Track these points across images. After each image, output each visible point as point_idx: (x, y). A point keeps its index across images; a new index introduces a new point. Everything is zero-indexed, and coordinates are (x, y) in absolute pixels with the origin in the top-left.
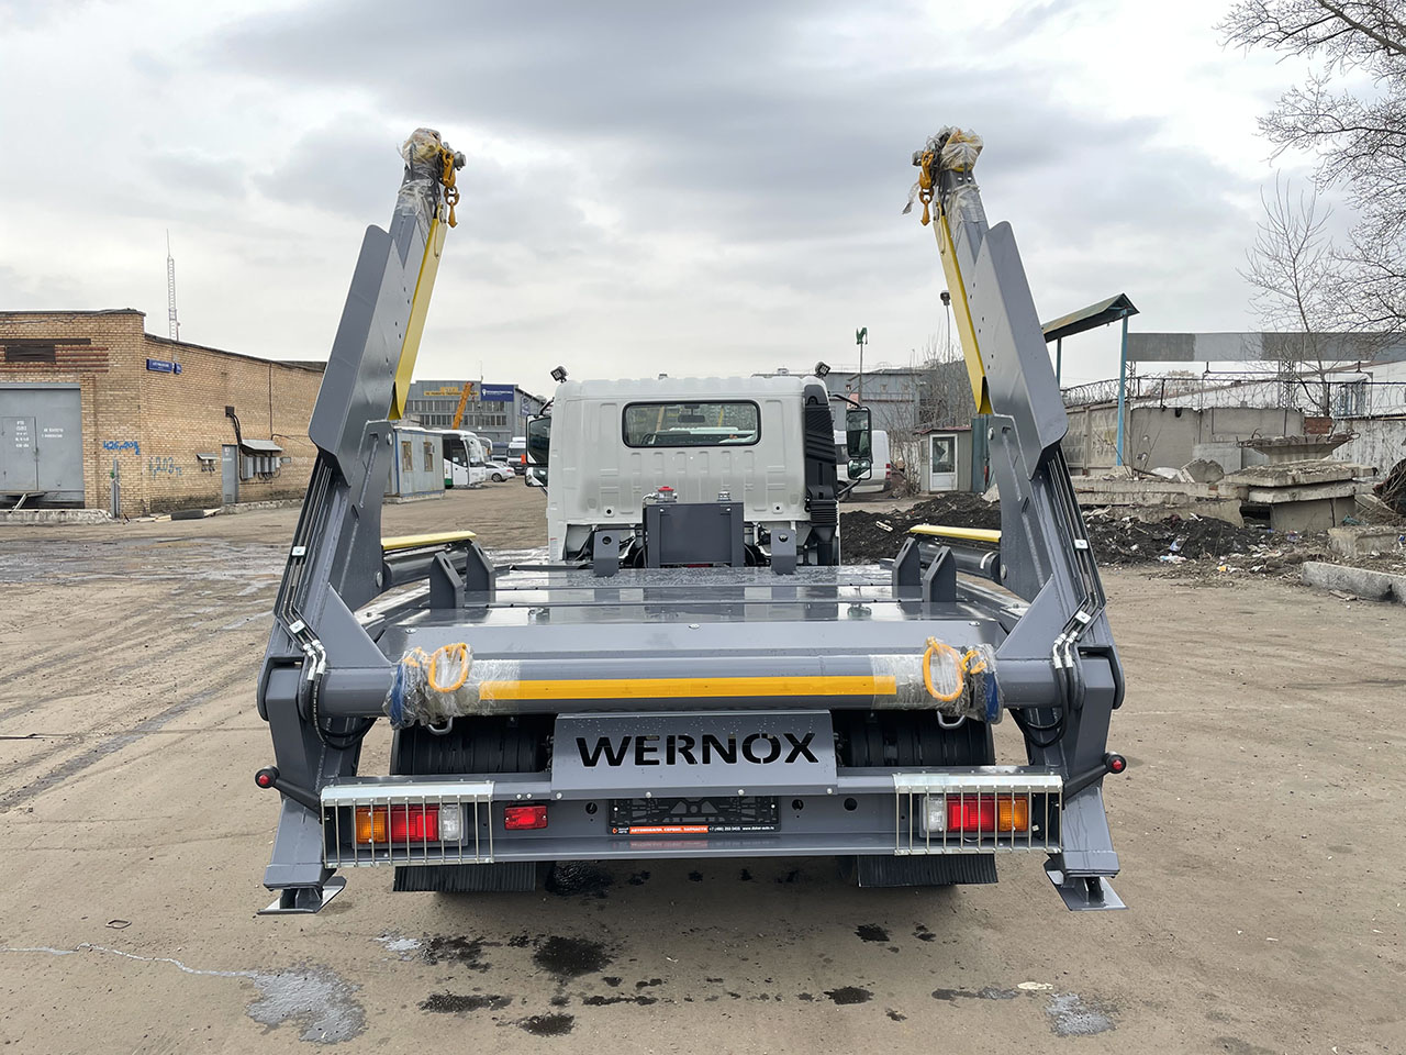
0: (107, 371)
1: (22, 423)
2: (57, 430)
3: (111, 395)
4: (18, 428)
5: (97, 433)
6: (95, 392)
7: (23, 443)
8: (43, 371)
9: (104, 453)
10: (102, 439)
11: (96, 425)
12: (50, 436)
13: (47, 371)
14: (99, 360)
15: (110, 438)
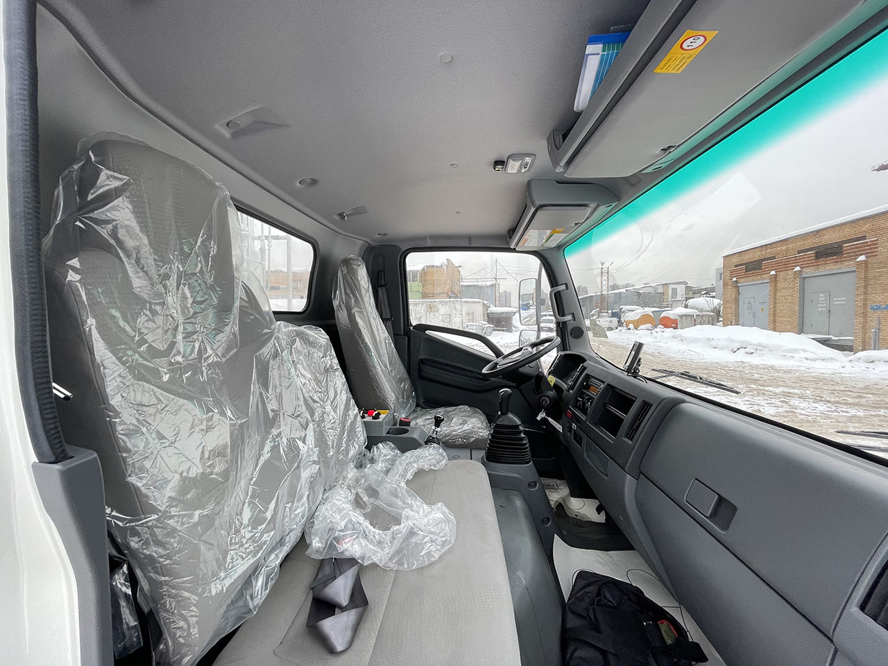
0: (876, 255)
1: (822, 295)
2: (841, 299)
3: (878, 272)
4: (821, 299)
5: (865, 300)
6: (866, 271)
7: (823, 308)
8: (835, 262)
9: (870, 313)
10: (870, 304)
11: (866, 294)
12: (837, 303)
13: (837, 262)
14: (870, 249)
15: (875, 302)
